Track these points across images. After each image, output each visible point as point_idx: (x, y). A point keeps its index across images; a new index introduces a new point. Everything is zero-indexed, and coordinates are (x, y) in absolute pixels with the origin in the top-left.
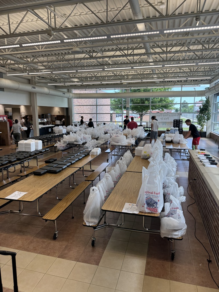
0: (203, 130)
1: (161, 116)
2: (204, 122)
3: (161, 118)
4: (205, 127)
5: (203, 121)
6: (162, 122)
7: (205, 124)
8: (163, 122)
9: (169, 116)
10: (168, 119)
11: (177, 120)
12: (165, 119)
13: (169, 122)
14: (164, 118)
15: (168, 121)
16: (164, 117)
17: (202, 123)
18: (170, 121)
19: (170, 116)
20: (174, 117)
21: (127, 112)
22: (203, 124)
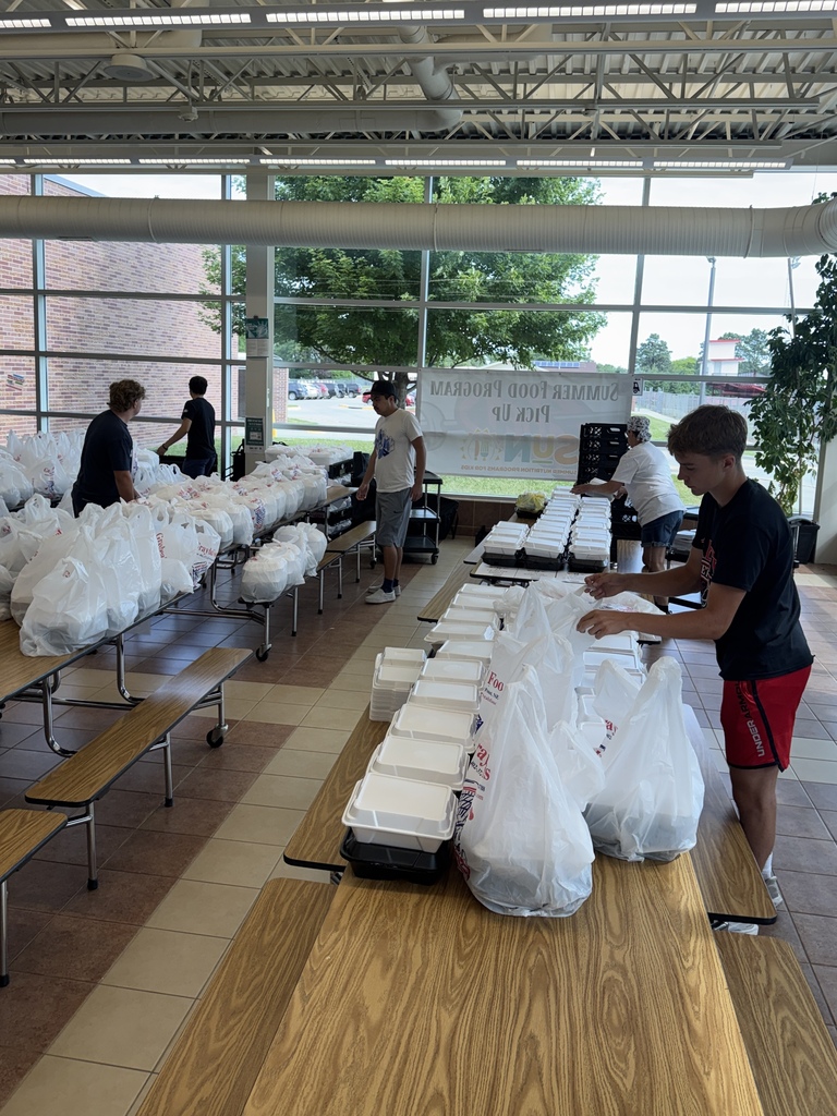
0: (795, 506)
1: (495, 392)
2: (801, 450)
3: (497, 411)
4: (808, 485)
5: (796, 440)
6: (500, 438)
7: (808, 463)
8: (511, 438)
9: (550, 393)
10: (542, 417)
11: (605, 427)
12: (521, 417)
13: (550, 441)
14: (515, 413)
15: (540, 430)
16: (517, 405)
17: (790, 455)
18: (554, 432)
19: (557, 395)
20: (590, 404)
21: (255, 354)
22: (793, 464)
